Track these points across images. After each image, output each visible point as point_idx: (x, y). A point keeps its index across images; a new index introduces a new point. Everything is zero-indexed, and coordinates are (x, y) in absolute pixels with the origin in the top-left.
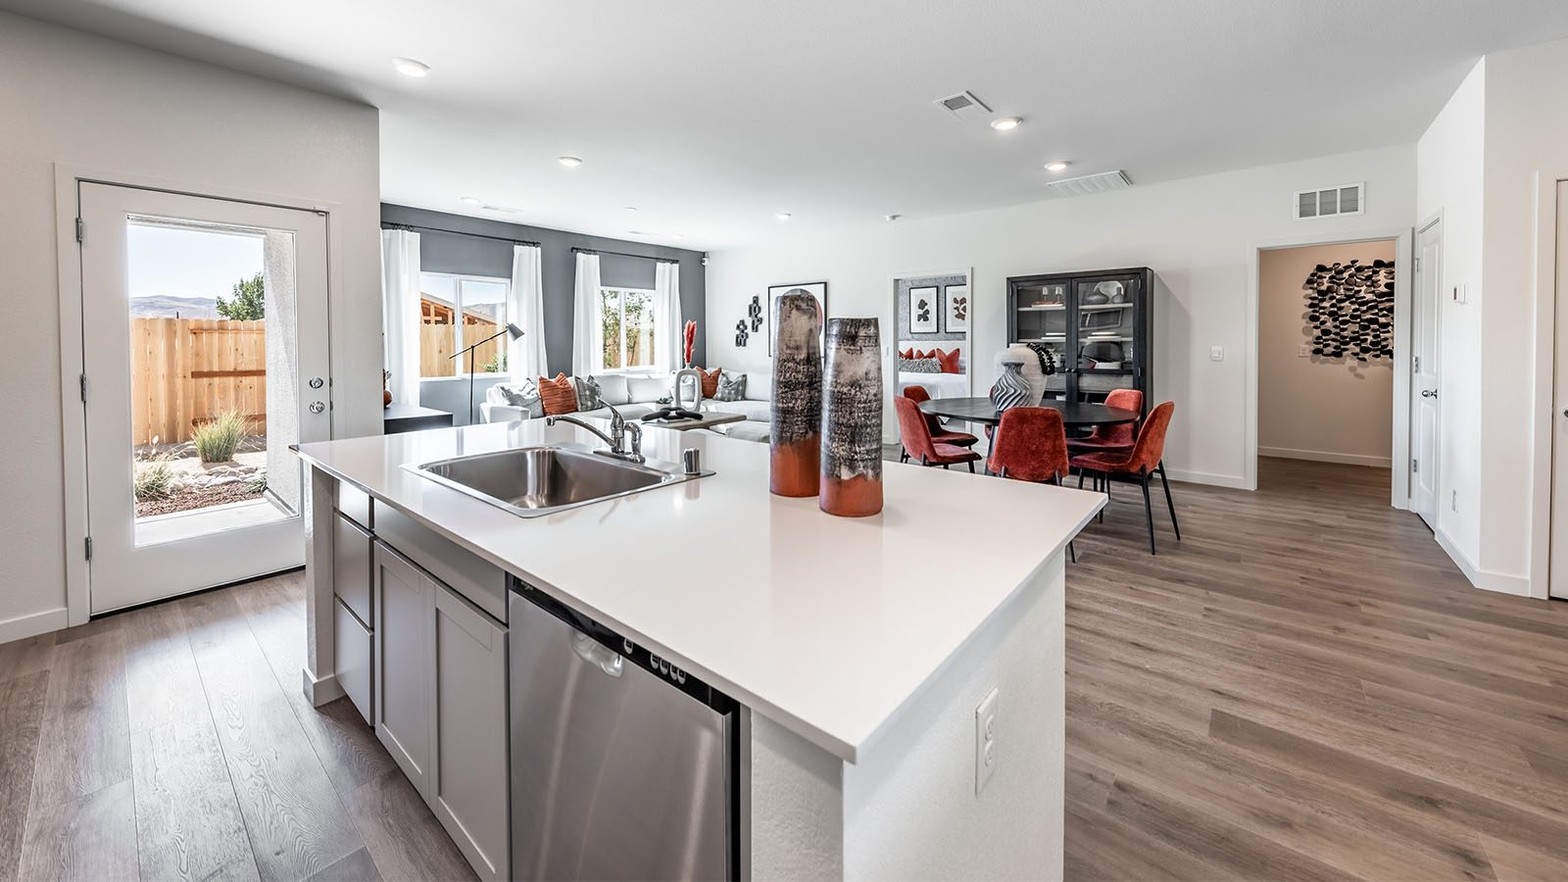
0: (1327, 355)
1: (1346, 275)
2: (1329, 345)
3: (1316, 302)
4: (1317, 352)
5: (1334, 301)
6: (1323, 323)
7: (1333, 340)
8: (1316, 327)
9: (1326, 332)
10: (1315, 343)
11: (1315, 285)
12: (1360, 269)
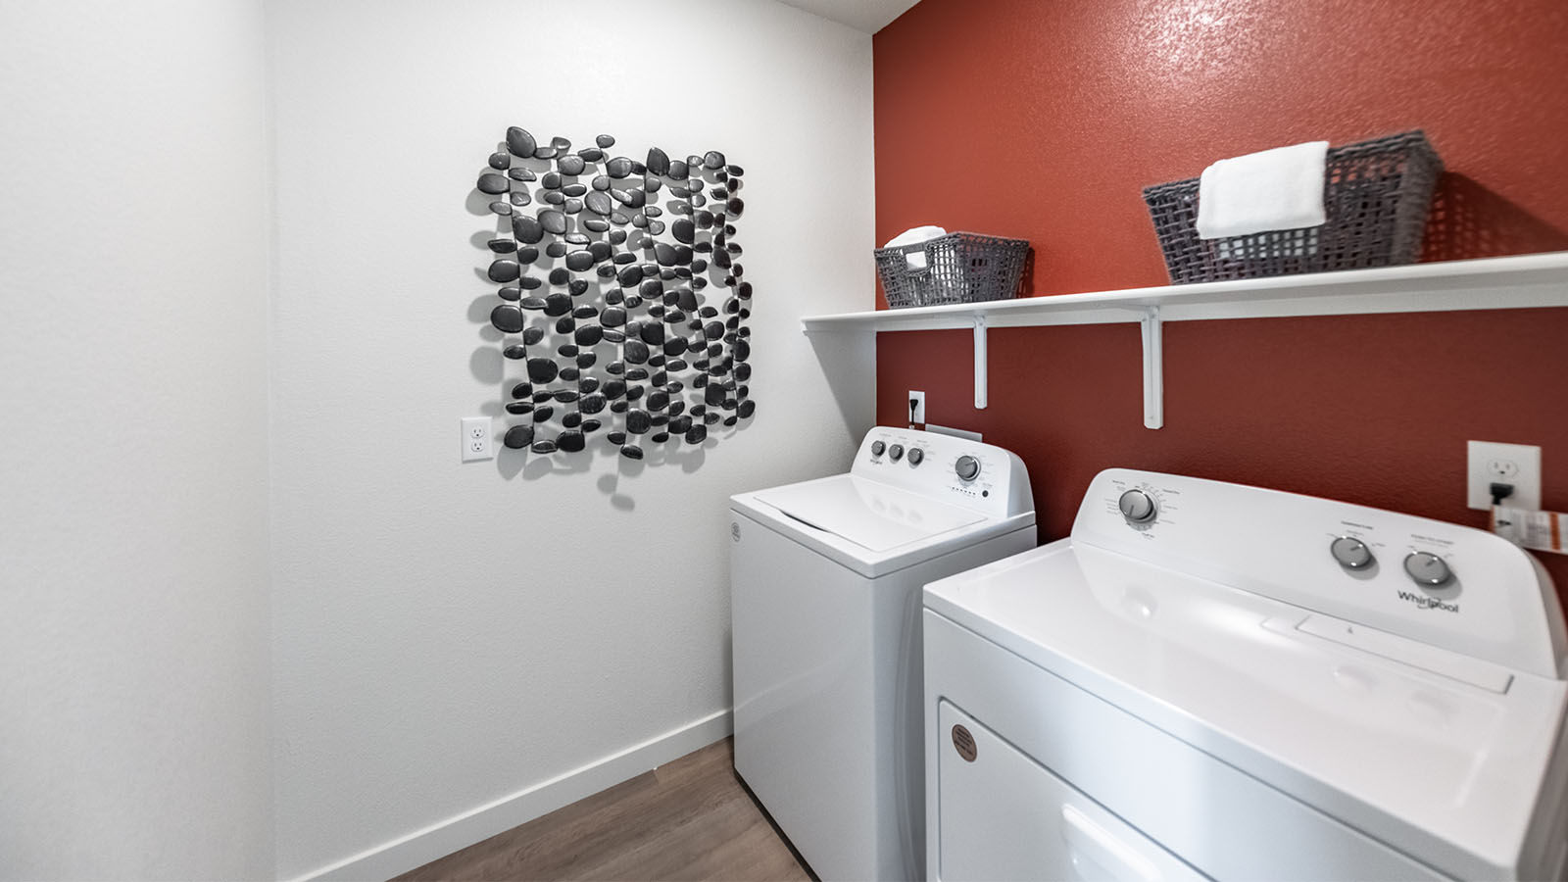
0: (547, 448)
1: (585, 181)
2: (545, 415)
3: (510, 260)
4: (515, 440)
5: (560, 263)
6: (533, 338)
7: (564, 397)
8: (513, 353)
9: (541, 371)
10: (513, 410)
11: (506, 198)
12: (616, 173)
